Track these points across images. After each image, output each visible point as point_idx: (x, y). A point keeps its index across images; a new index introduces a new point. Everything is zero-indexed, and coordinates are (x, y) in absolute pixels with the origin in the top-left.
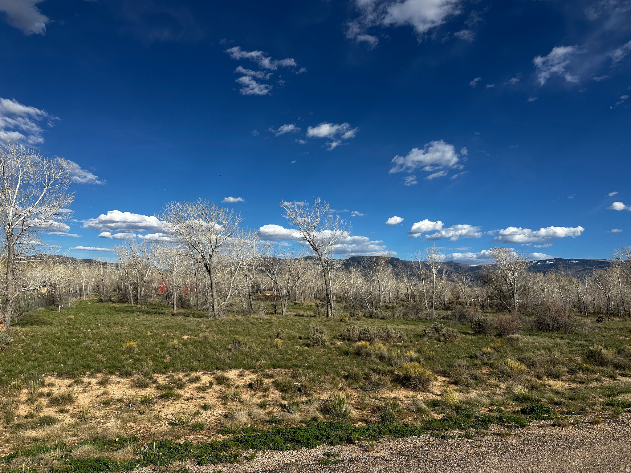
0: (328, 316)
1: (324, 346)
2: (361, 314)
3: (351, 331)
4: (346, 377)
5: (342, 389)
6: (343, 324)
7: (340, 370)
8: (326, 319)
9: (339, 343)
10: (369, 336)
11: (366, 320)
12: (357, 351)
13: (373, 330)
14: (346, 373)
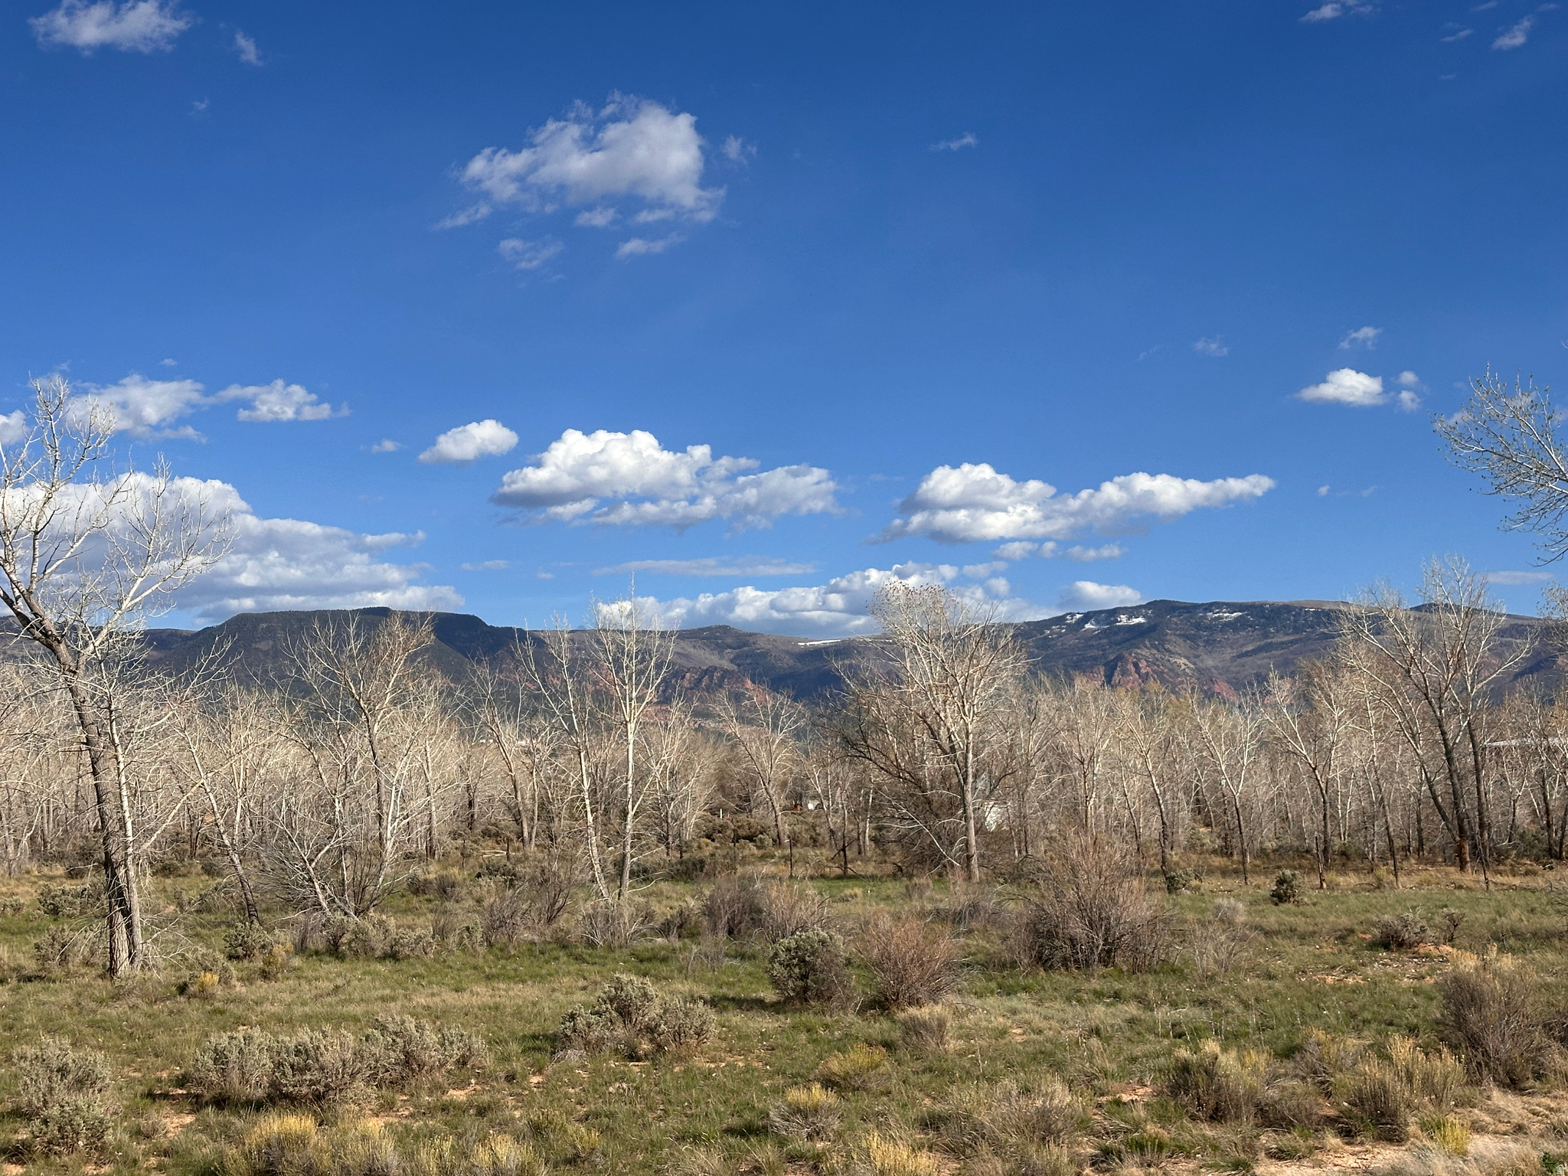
0: (112, 970)
1: (102, 1149)
2: (283, 941)
3: (233, 1056)
6: (194, 1010)
8: (102, 988)
9: (174, 1124)
10: (317, 1075)
11: (309, 973)
12: (261, 1165)
13: (336, 1047)
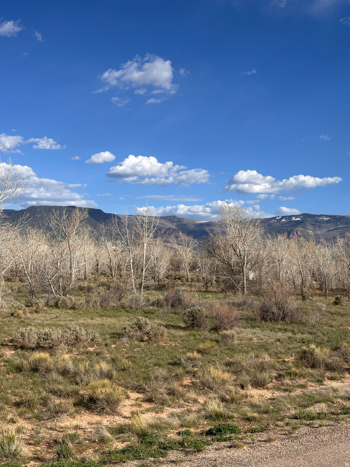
2: (42, 302)
3: (26, 335)
4: (18, 405)
5: (13, 421)
6: (15, 321)
7: (9, 396)
9: (9, 353)
10: (50, 341)
11: (49, 312)
12: (33, 366)
13: (56, 334)
14: (18, 399)
